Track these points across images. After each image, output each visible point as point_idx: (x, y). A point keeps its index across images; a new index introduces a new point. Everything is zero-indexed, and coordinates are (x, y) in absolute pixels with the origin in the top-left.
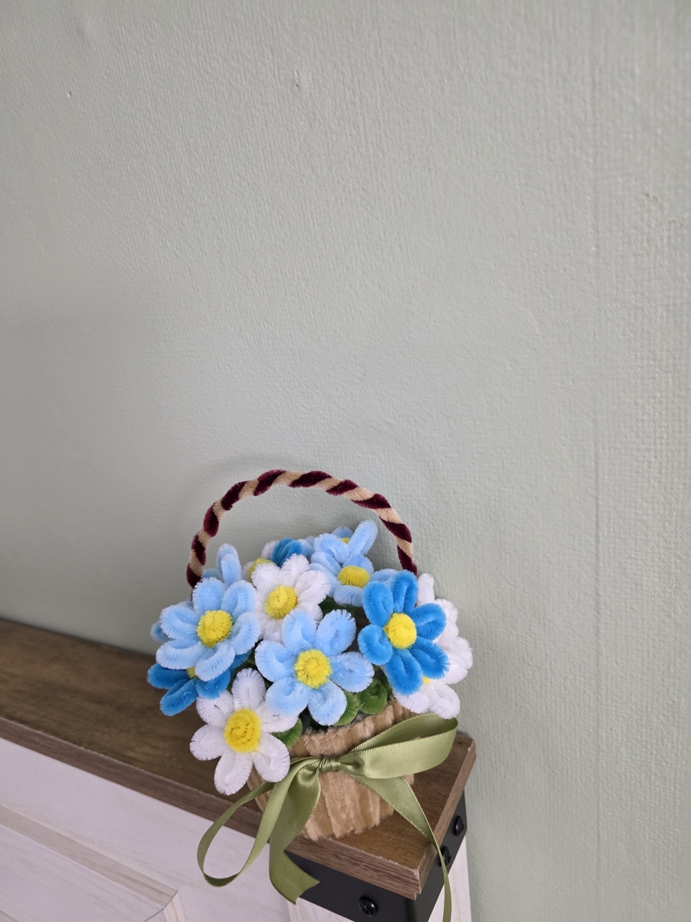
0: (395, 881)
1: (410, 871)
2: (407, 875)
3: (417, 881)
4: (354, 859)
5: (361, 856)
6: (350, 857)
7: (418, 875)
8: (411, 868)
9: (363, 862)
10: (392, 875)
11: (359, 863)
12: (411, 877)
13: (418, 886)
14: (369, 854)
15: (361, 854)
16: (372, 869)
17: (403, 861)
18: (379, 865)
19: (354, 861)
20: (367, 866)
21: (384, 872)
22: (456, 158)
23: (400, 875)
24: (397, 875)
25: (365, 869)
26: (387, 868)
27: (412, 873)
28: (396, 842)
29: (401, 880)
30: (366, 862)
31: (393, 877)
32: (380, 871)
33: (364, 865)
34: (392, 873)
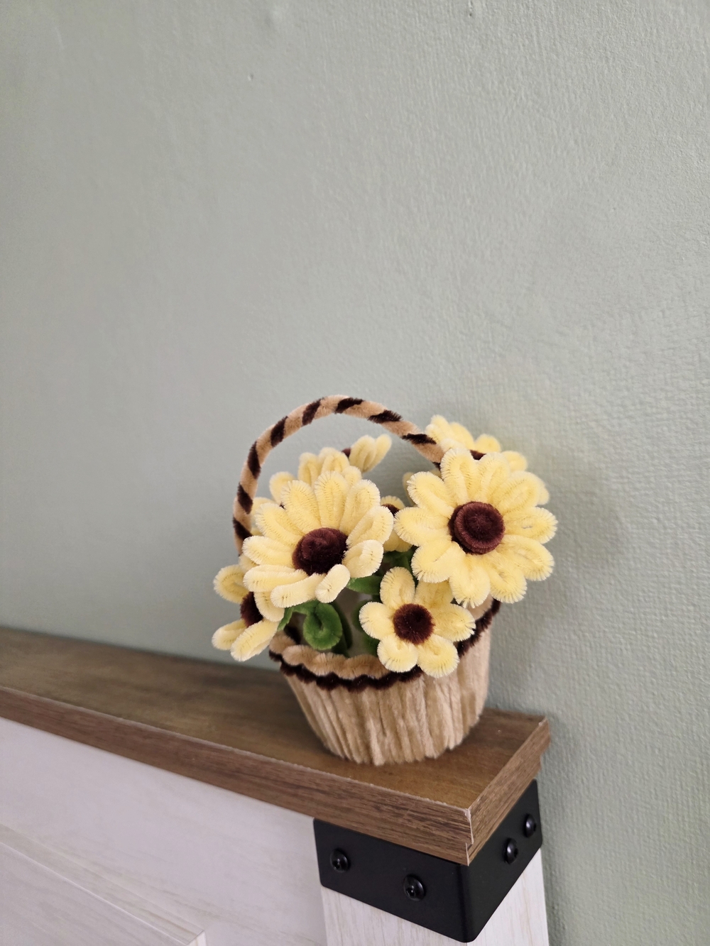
0: (442, 831)
1: (460, 812)
2: (456, 818)
3: (468, 824)
4: (397, 808)
5: (404, 802)
6: (393, 806)
7: (470, 815)
8: (461, 807)
9: (407, 810)
10: (439, 822)
11: (403, 812)
12: (461, 819)
13: (469, 832)
14: (414, 797)
15: (405, 798)
16: (416, 818)
18: (426, 810)
19: (396, 811)
20: (412, 815)
21: (430, 820)
22: (635, 40)
23: (449, 819)
24: (445, 821)
25: (409, 820)
26: (434, 813)
27: (462, 814)
29: (450, 827)
30: (411, 809)
31: (441, 824)
32: (427, 819)
33: (410, 815)
34: (440, 819)
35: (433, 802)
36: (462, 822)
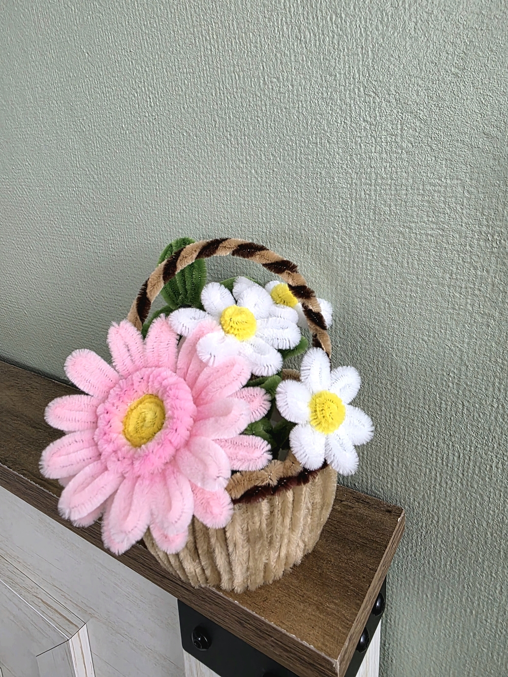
1: (328, 661)
2: (324, 664)
3: (336, 674)
4: (261, 631)
5: (270, 629)
6: (257, 628)
7: (339, 667)
8: (330, 655)
9: (272, 637)
10: (304, 660)
11: (267, 637)
12: (329, 667)
14: (279, 628)
15: (270, 626)
16: (281, 647)
17: (320, 645)
18: (291, 645)
19: (261, 634)
20: (276, 643)
21: (295, 654)
23: (314, 661)
24: (312, 662)
25: (273, 646)
26: (300, 650)
27: (331, 664)
28: (312, 617)
29: (315, 668)
30: (275, 637)
31: (306, 662)
32: (291, 652)
33: (272, 641)
34: (305, 657)
35: (299, 640)
36: (328, 669)
